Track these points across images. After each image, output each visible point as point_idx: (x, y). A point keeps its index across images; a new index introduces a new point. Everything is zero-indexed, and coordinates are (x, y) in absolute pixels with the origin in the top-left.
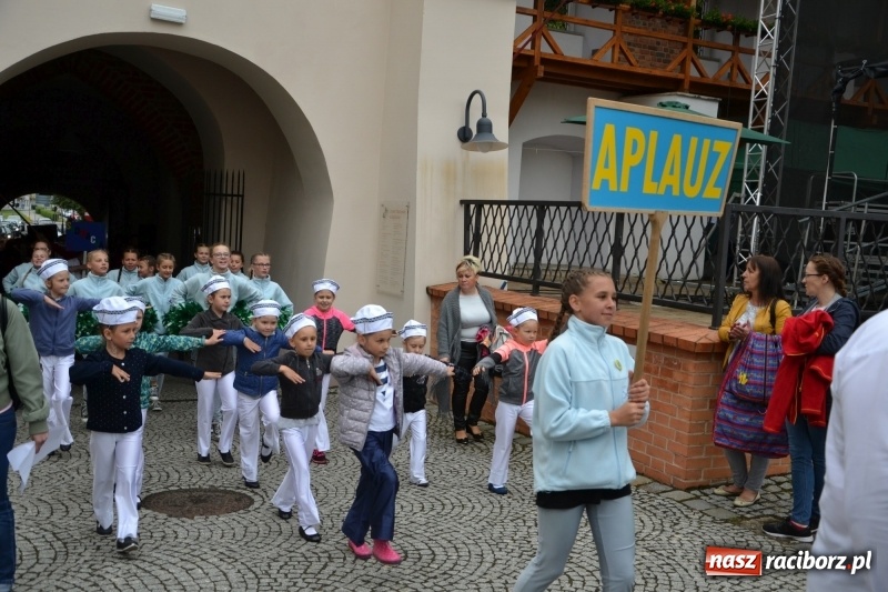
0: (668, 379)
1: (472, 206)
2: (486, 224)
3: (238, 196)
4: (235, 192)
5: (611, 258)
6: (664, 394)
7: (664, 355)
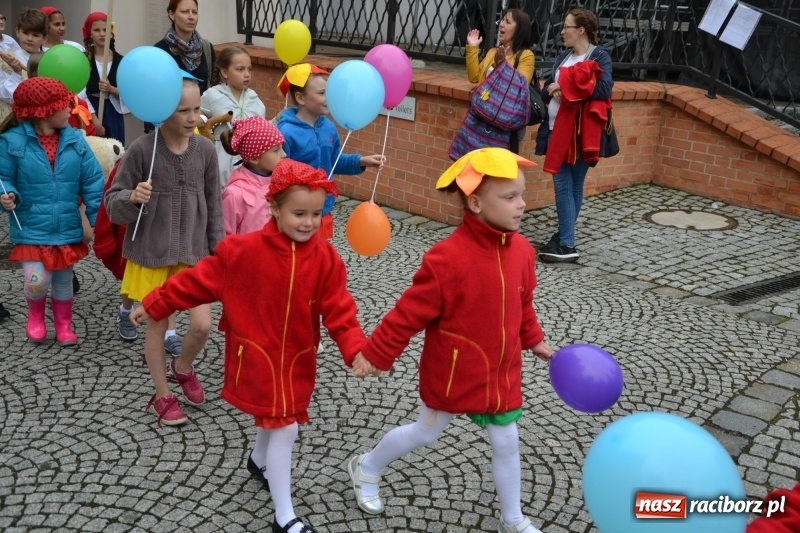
0: (444, 127)
5: (387, 15)
7: (439, 105)
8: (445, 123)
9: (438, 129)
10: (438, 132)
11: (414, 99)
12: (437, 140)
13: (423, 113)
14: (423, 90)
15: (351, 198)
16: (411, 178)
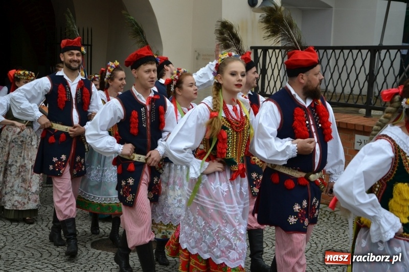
1: (259, 51)
2: (270, 62)
3: (88, 45)
4: (86, 43)
5: (366, 83)
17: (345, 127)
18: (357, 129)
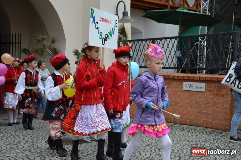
0: (220, 93)
3: (18, 43)
4: (17, 42)
6: (218, 98)
7: (217, 85)
8: (221, 91)
9: (216, 94)
10: (217, 95)
11: (205, 84)
12: (216, 98)
13: (209, 89)
14: (210, 79)
15: (176, 124)
16: (204, 114)
17: (177, 78)
18: (184, 78)
